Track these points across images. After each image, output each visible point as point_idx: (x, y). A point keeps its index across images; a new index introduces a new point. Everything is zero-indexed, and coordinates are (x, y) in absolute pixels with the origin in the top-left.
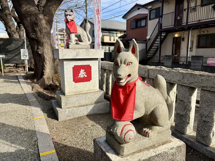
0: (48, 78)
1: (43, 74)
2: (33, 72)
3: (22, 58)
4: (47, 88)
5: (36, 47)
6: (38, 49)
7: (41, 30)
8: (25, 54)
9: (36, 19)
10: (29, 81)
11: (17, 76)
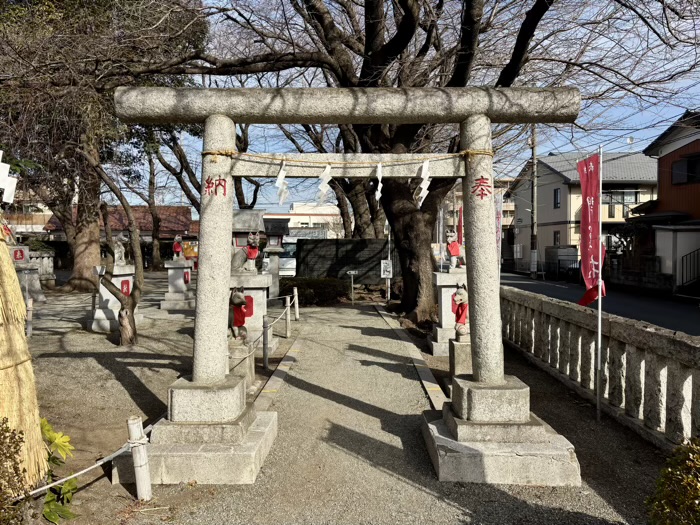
0: (424, 312)
1: (415, 304)
2: (399, 302)
3: (383, 276)
4: (421, 325)
5: (408, 262)
6: (411, 264)
7: (417, 236)
8: (387, 269)
9: (411, 219)
10: (394, 314)
11: (374, 306)
